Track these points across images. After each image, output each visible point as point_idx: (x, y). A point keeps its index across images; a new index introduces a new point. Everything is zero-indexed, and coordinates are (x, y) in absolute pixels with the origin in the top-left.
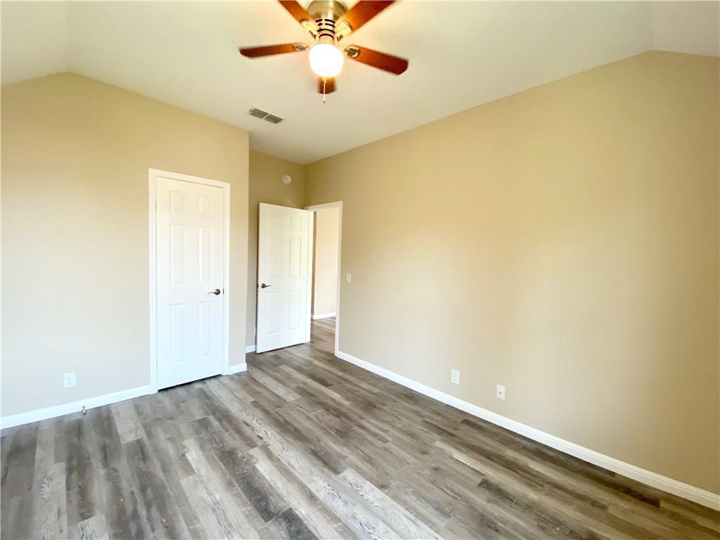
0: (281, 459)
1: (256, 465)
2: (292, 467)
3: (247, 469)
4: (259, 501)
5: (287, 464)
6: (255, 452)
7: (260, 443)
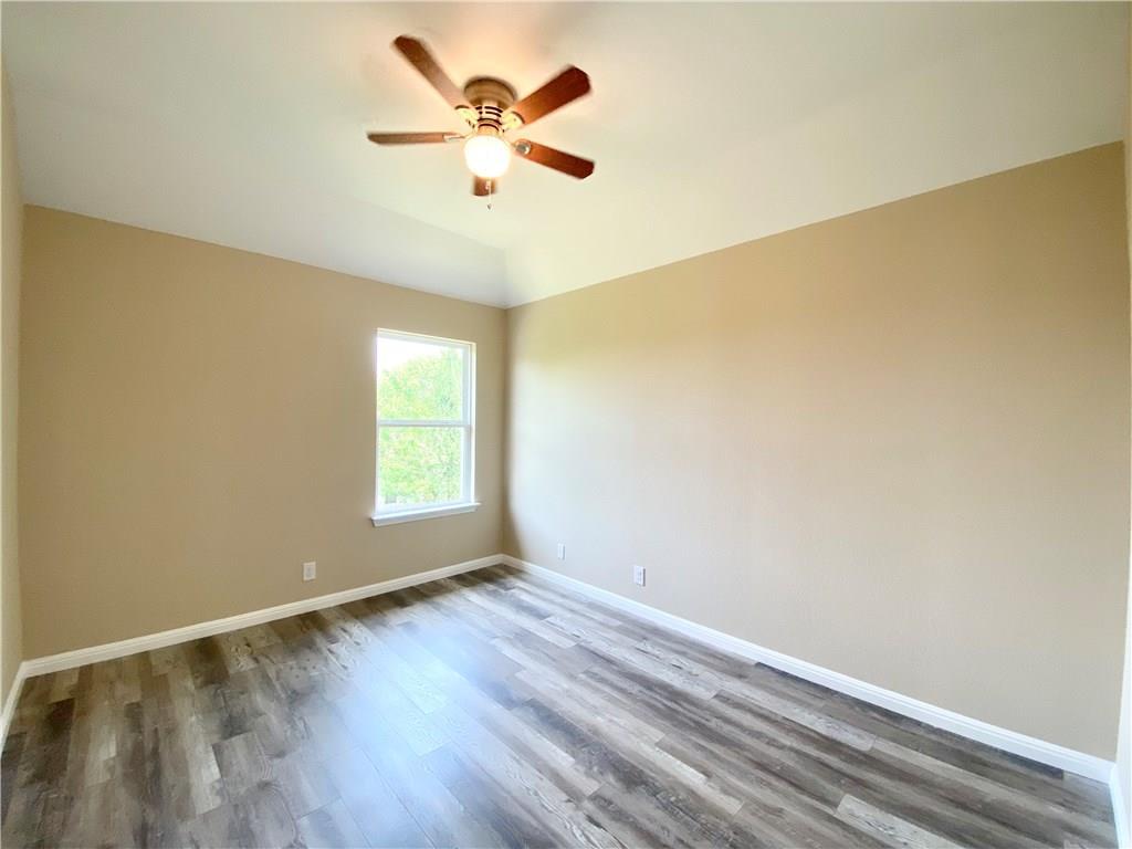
0: (537, 773)
1: (572, 759)
2: (515, 758)
3: (583, 752)
4: (549, 717)
5: (523, 762)
6: (590, 786)
7: (589, 806)
